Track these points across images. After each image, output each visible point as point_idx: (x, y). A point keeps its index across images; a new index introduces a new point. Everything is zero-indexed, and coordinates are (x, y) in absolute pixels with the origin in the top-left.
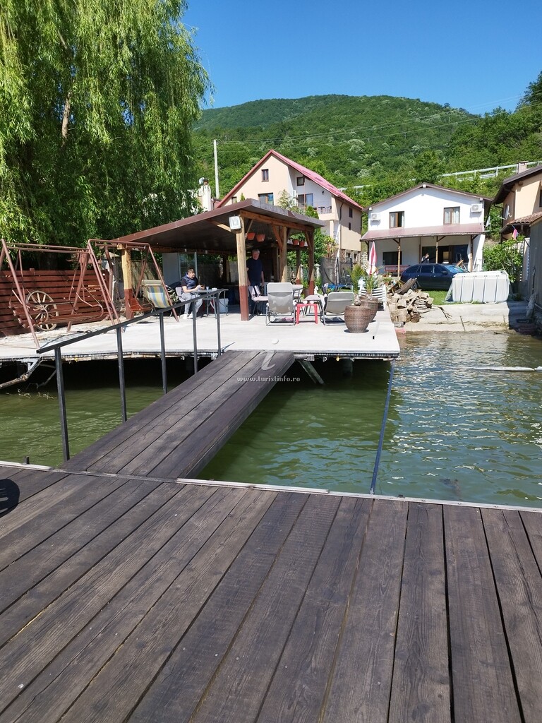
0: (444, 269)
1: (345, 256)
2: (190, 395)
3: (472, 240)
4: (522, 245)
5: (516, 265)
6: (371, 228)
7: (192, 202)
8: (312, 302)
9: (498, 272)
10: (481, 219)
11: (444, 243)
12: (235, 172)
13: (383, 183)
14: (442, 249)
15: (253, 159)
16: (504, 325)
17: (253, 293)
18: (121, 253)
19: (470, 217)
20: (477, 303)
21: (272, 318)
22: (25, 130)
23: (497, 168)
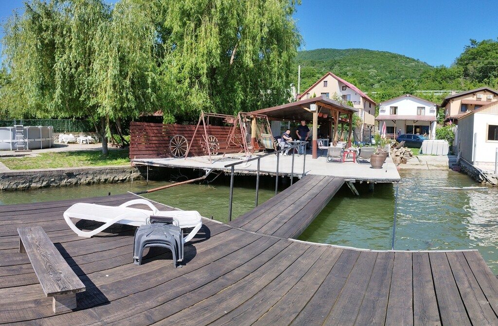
0: (418, 137)
1: (367, 127)
2: (290, 197)
3: (431, 124)
4: (454, 128)
5: (451, 138)
6: (381, 114)
7: (289, 95)
8: (352, 151)
9: (443, 141)
10: (435, 114)
11: (417, 124)
12: (309, 81)
13: (387, 92)
14: (416, 127)
15: (318, 75)
16: (447, 166)
17: (319, 144)
18: (252, 119)
19: (429, 113)
20: (434, 155)
21: (330, 159)
22: (217, 63)
23: (442, 91)
